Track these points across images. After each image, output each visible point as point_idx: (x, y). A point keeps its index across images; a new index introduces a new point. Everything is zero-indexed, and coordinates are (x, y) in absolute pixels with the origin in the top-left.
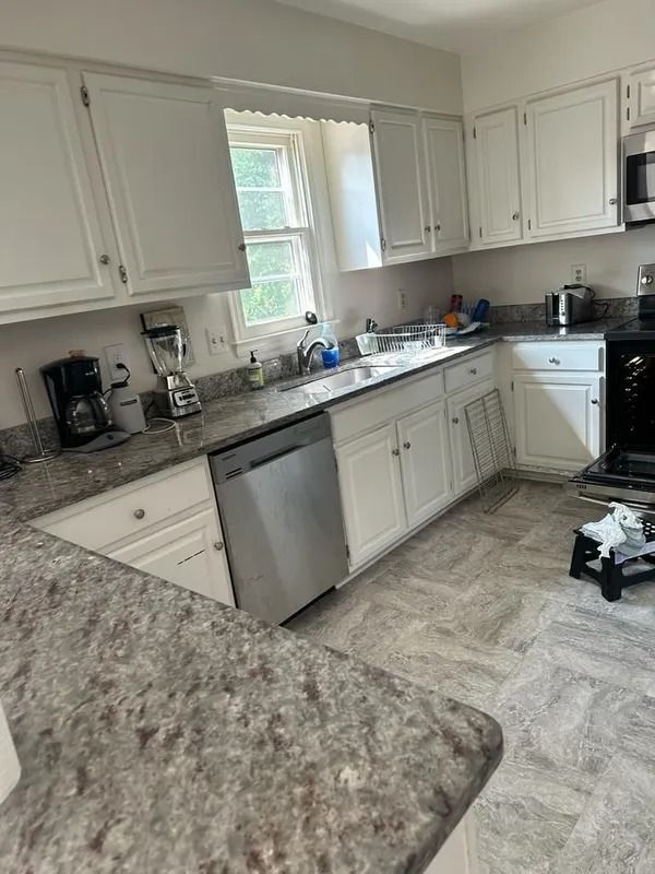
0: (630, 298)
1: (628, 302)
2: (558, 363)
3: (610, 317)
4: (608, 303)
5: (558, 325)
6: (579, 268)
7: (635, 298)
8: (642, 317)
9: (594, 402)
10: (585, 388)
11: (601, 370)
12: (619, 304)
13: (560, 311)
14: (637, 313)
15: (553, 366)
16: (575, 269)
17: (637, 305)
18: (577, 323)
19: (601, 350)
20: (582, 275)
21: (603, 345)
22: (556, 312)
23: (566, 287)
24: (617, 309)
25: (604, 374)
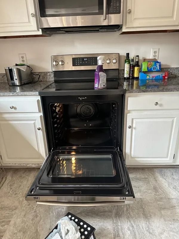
0: (49, 72)
1: (48, 74)
2: (15, 108)
3: (41, 81)
4: (39, 74)
5: (14, 85)
6: (23, 55)
7: (52, 72)
8: (56, 82)
9: (39, 129)
10: (33, 122)
11: (40, 111)
12: (45, 75)
13: (15, 78)
14: (53, 79)
15: (13, 110)
16: (21, 56)
17: (52, 75)
18: (25, 84)
19: (38, 101)
20: (24, 59)
21: (39, 98)
22: (12, 78)
23: (17, 65)
24: (44, 78)
25: (41, 114)
